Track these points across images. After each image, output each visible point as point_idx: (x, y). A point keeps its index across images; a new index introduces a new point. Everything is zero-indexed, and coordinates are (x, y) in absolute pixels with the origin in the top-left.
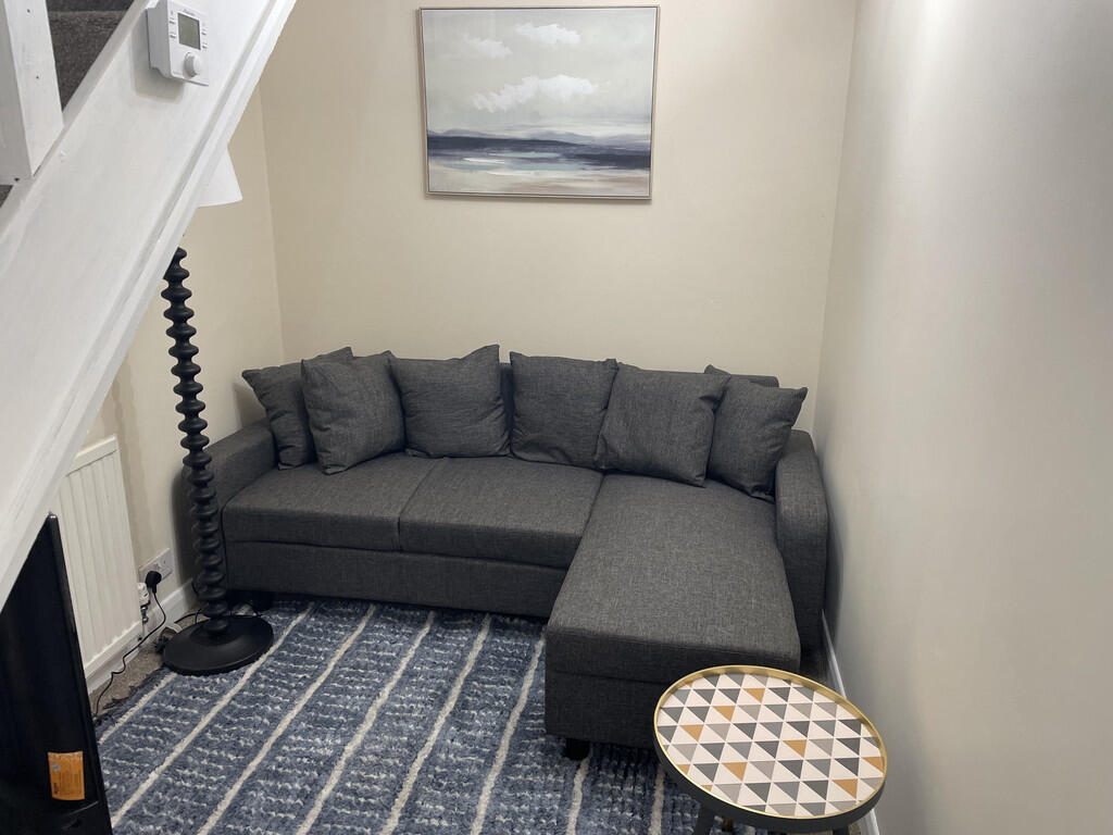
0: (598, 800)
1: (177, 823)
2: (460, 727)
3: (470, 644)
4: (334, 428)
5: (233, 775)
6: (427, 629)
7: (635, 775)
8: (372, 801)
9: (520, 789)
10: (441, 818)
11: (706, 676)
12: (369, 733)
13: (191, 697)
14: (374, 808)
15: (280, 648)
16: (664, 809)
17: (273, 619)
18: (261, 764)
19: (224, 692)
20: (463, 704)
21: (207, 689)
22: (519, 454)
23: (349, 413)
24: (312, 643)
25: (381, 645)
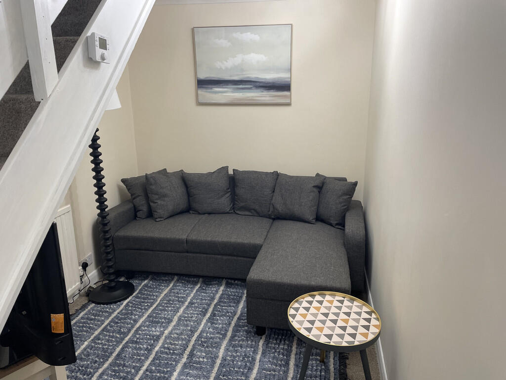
0: (269, 350)
1: (96, 361)
2: (212, 323)
3: (217, 291)
4: (159, 202)
5: (119, 342)
6: (199, 286)
7: (284, 341)
8: (176, 352)
9: (237, 347)
10: (204, 358)
11: (311, 296)
12: (175, 326)
13: (101, 313)
14: (177, 354)
15: (137, 294)
16: (296, 354)
17: (135, 282)
18: (130, 338)
19: (115, 311)
20: (213, 315)
21: (108, 310)
22: (237, 212)
23: (165, 196)
24: (150, 292)
25: (180, 292)
